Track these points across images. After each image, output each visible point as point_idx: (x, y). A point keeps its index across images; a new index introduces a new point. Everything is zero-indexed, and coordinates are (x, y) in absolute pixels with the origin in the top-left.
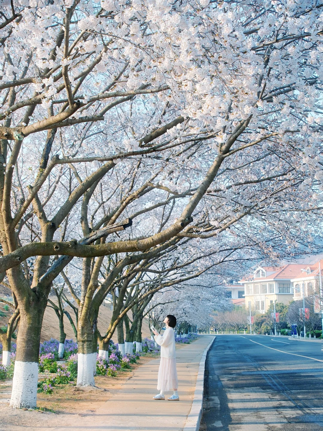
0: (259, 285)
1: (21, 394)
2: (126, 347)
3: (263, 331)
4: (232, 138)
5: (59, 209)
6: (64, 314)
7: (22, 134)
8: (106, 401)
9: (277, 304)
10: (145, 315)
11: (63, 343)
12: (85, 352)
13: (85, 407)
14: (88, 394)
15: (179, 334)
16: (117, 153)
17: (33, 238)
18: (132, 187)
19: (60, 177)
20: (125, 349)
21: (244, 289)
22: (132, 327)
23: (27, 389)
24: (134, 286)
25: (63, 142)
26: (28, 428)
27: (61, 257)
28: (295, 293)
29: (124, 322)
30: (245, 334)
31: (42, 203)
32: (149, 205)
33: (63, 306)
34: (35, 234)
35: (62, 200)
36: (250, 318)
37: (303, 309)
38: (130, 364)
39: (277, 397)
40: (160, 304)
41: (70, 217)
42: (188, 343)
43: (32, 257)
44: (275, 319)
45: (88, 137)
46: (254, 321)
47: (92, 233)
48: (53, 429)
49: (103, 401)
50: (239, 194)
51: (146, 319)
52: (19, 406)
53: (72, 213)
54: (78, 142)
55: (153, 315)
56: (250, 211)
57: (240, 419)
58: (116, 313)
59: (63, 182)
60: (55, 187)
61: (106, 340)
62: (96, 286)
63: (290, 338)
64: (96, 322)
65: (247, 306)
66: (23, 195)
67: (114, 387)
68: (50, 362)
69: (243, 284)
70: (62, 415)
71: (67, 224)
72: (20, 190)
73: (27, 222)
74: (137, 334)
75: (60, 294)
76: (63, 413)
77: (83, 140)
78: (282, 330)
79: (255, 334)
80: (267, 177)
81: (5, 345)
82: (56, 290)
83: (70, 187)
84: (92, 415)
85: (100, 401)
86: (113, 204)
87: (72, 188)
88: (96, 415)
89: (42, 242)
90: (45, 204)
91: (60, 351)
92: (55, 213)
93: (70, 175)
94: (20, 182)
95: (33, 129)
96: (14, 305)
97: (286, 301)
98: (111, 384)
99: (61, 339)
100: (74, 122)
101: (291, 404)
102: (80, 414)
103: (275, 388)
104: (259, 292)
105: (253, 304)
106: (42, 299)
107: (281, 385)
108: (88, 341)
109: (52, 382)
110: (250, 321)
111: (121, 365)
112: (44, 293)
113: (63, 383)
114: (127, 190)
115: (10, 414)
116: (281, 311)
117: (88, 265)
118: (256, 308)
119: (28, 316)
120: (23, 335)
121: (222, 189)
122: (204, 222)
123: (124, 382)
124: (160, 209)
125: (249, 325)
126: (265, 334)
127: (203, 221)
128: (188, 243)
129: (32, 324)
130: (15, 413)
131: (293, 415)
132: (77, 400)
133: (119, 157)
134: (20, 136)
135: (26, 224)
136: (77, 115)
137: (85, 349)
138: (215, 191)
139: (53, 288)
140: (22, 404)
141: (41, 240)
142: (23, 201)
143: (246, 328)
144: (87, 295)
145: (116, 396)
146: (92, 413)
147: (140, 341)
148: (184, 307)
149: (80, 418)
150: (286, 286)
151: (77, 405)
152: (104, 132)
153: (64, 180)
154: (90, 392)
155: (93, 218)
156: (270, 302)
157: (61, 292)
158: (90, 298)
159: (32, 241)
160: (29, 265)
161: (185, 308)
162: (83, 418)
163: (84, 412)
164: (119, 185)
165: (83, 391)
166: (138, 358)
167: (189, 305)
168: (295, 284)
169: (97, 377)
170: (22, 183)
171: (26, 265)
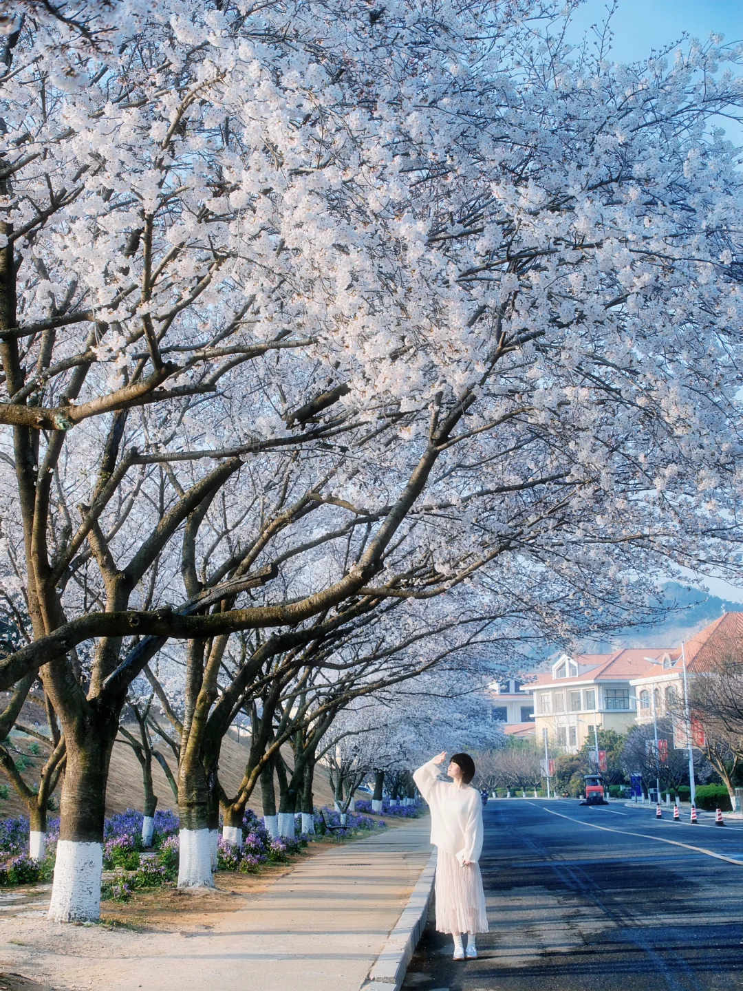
0: (564, 692)
1: (69, 896)
2: (280, 823)
3: (573, 791)
4: (451, 416)
5: (140, 544)
6: (153, 757)
7: (70, 419)
8: (235, 911)
9: (602, 734)
10: (319, 758)
11: (151, 815)
12: (193, 825)
13: (193, 921)
14: (199, 901)
15: (394, 798)
16: (246, 442)
17: (88, 604)
18: (283, 499)
19: (141, 482)
20: (279, 826)
21: (532, 702)
22: (293, 782)
23: (82, 887)
24: (295, 697)
25: (146, 414)
26: (83, 960)
27: (145, 639)
28: (639, 709)
29: (275, 772)
30: (536, 797)
31: (106, 535)
32: (319, 533)
33: (151, 742)
34: (92, 595)
35: (146, 526)
36: (545, 764)
37: (653, 741)
38: (288, 855)
39: (575, 901)
40: (349, 733)
41: (161, 561)
42: (415, 817)
43: (86, 642)
44: (597, 765)
45: (194, 405)
46: (555, 769)
47: (203, 594)
48: (130, 960)
49: (228, 911)
50: (492, 509)
51: (322, 766)
52: (65, 918)
53: (165, 551)
54: (176, 415)
55: (338, 760)
56: (509, 543)
57: (492, 940)
58: (257, 750)
59: (146, 491)
60: (132, 502)
61: (236, 806)
62: (214, 696)
63: (630, 803)
64: (214, 768)
65: (540, 738)
66: (69, 519)
67: (251, 890)
68: (125, 852)
69: (531, 692)
70: (147, 935)
71: (156, 574)
72: (62, 510)
73: (76, 573)
74: (304, 796)
75: (145, 715)
76: (151, 930)
77: (184, 411)
78: (612, 787)
79: (556, 797)
80: (539, 478)
81: (34, 821)
82: (135, 708)
83: (161, 500)
84: (206, 934)
85: (223, 911)
86: (246, 533)
87: (166, 502)
88: (213, 934)
89: (107, 611)
90: (112, 536)
91: (146, 831)
92: (132, 553)
93: (161, 476)
94: (61, 494)
95: (89, 411)
96: (51, 739)
97: (619, 726)
98: (246, 885)
99: (148, 808)
100: (163, 395)
101: (599, 911)
102: (182, 933)
103: (573, 886)
104: (565, 709)
105: (553, 732)
106: (108, 721)
107: (586, 882)
108: (199, 804)
109: (129, 882)
110: (547, 770)
111: (268, 856)
112: (113, 709)
113: (150, 885)
114: (273, 506)
115: (49, 932)
116: (611, 748)
117: (197, 655)
118: (559, 742)
119: (82, 754)
120: (73, 789)
121: (454, 502)
122: (425, 566)
123: (273, 881)
124: (340, 542)
125: (545, 778)
126: (578, 797)
127: (422, 564)
128: (399, 608)
129: (89, 769)
130: (58, 932)
131: (596, 929)
132: (178, 911)
133: (249, 450)
134: (67, 423)
135: (75, 576)
136: (168, 384)
137: (194, 820)
138: (440, 507)
139: (130, 704)
140: (72, 913)
141: (104, 607)
142: (67, 532)
143: (539, 785)
144: (196, 714)
145: (254, 903)
146: (206, 931)
147: (310, 810)
148: (402, 740)
149: (183, 938)
150: (619, 694)
151: (177, 919)
152: (225, 394)
153: (149, 487)
154: (204, 897)
155: (206, 562)
156: (587, 728)
157: (147, 713)
158: (201, 719)
159: (87, 610)
160: (81, 658)
161: (404, 742)
162: (190, 939)
163: (192, 929)
164: (257, 497)
165: (190, 895)
166: (304, 844)
167: (412, 737)
168: (638, 689)
169: (219, 875)
170: (65, 494)
171: (76, 659)
